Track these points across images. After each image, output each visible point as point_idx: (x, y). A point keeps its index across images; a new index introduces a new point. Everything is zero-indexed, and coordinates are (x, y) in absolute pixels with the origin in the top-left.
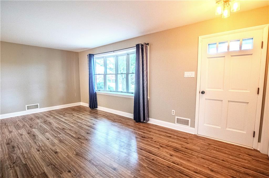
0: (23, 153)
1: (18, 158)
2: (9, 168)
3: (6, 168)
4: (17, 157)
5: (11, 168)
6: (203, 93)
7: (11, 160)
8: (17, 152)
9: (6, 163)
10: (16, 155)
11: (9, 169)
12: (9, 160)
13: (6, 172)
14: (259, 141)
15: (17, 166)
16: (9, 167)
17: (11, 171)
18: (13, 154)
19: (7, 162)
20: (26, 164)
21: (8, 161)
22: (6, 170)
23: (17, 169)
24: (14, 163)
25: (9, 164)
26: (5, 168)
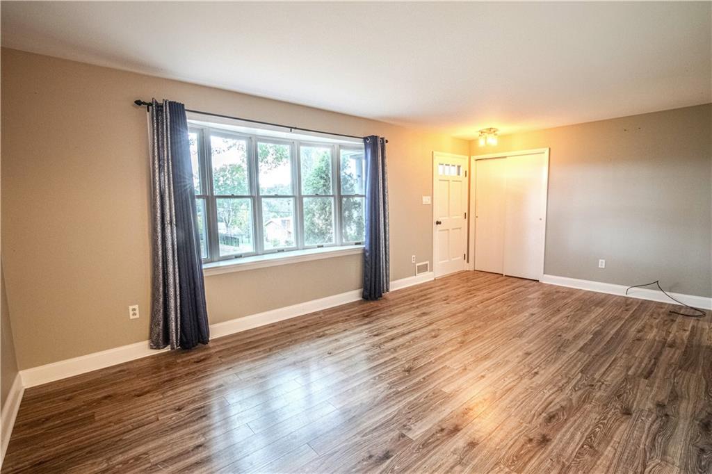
0: (558, 390)
1: (577, 389)
2: (606, 385)
3: (609, 389)
4: (576, 391)
5: (603, 383)
6: (438, 223)
7: (589, 393)
8: (563, 400)
9: (601, 396)
10: (571, 395)
11: (607, 383)
12: (591, 397)
13: (615, 382)
14: (468, 262)
15: (594, 379)
16: (604, 386)
17: (609, 378)
18: (574, 401)
19: (598, 395)
20: (582, 371)
21: (595, 396)
22: (613, 385)
23: (597, 376)
24: (593, 385)
25: (600, 389)
26: (612, 389)
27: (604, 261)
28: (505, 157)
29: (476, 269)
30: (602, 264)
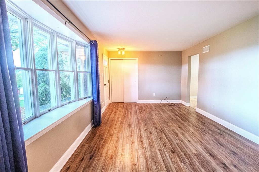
6: (105, 85)
14: (110, 100)
27: (155, 94)
28: (123, 60)
29: (112, 102)
30: (154, 94)
